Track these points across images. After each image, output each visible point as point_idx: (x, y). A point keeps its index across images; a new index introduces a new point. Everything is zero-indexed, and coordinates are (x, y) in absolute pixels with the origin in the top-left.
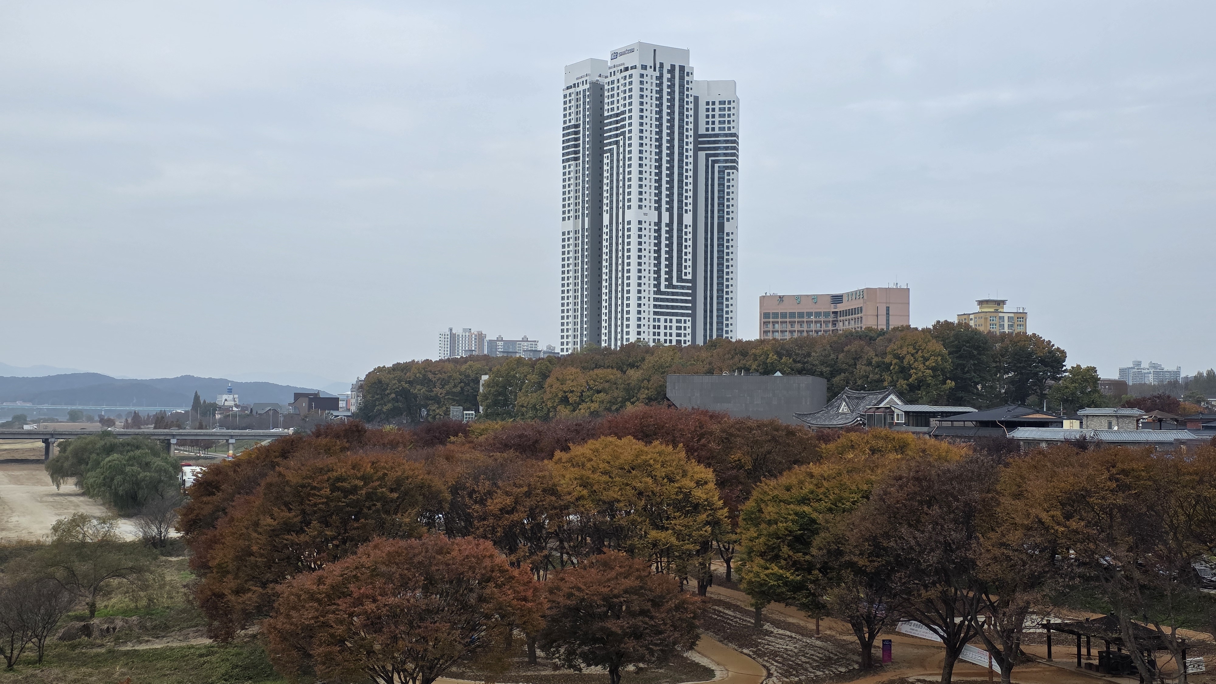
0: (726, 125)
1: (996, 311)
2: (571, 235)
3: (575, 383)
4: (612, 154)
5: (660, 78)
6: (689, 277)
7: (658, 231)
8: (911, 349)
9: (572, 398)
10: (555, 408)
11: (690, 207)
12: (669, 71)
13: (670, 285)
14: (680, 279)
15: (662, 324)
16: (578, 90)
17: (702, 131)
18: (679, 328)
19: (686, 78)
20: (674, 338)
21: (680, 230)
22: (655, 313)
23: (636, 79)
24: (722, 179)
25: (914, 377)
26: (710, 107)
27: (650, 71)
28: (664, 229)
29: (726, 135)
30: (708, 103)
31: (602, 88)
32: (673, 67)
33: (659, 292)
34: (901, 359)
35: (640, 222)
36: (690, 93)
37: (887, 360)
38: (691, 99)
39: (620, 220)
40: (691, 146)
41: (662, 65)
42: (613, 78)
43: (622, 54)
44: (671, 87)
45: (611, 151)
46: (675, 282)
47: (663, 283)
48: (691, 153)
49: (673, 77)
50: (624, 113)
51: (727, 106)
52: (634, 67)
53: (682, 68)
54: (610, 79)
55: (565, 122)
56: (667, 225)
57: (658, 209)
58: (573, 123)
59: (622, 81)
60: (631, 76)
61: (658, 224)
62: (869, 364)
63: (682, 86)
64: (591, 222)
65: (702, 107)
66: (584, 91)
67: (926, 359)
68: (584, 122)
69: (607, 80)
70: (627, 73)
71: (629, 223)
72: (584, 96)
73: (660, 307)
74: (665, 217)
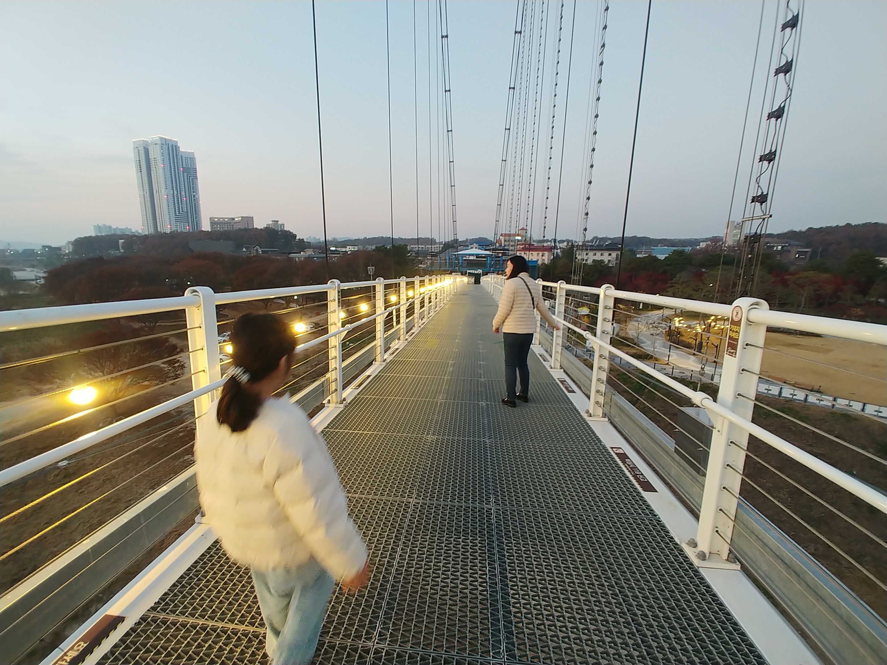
0: (193, 166)
1: (277, 224)
2: (142, 196)
5: (169, 148)
6: (185, 210)
7: (174, 196)
12: (171, 147)
13: (179, 213)
14: (182, 211)
15: (178, 225)
16: (138, 149)
17: (184, 166)
18: (183, 226)
19: (178, 149)
20: (183, 229)
22: (175, 221)
23: (159, 148)
24: (193, 181)
26: (186, 159)
27: (164, 146)
28: (175, 196)
29: (193, 168)
31: (148, 150)
32: (173, 145)
33: (176, 215)
35: (167, 193)
36: (179, 154)
38: (180, 156)
39: (160, 192)
40: (181, 171)
41: (169, 144)
44: (173, 151)
46: (181, 212)
47: (177, 213)
48: (182, 173)
49: (173, 148)
50: (157, 158)
51: (192, 160)
52: (159, 144)
53: (176, 146)
57: (173, 190)
58: (138, 159)
59: (154, 148)
60: (157, 146)
61: (173, 194)
63: (176, 151)
64: (149, 192)
65: (184, 159)
66: (141, 149)
68: (142, 160)
71: (163, 193)
73: (177, 219)
74: (175, 193)
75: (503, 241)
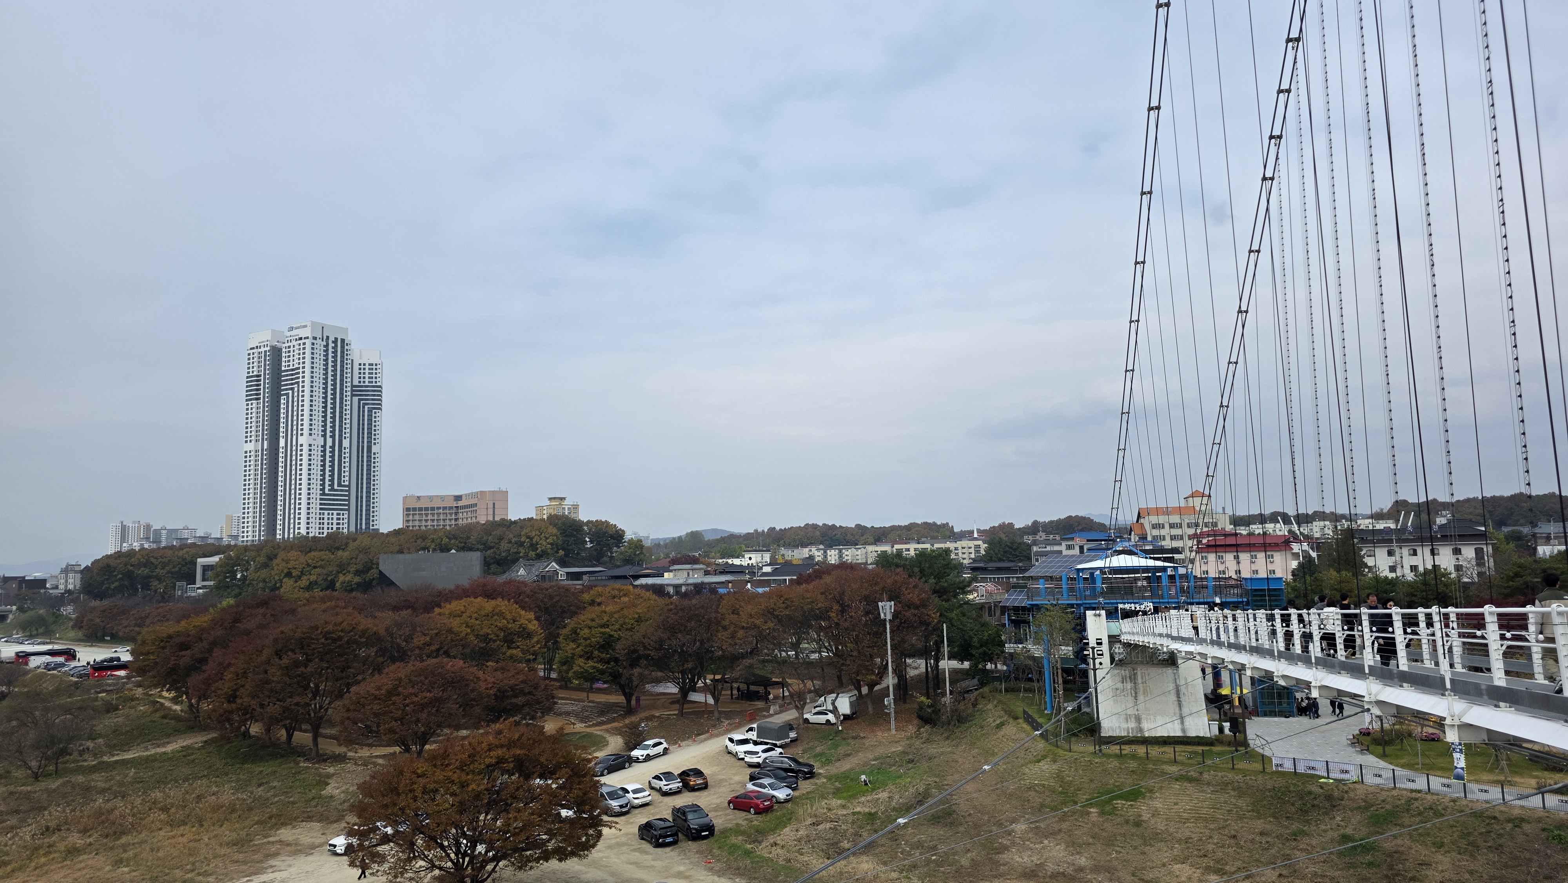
0: (374, 380)
1: (560, 504)
2: (252, 453)
3: (297, 562)
4: (288, 398)
5: (327, 346)
6: (347, 483)
7: (324, 451)
8: (537, 533)
9: (295, 573)
10: (281, 581)
11: (348, 435)
12: (333, 342)
13: (332, 489)
14: (339, 485)
15: (326, 516)
16: (260, 350)
17: (356, 383)
18: (339, 519)
19: (346, 347)
20: (335, 526)
21: (340, 451)
22: (321, 509)
23: (308, 346)
24: (370, 416)
25: (540, 549)
26: (362, 367)
27: (319, 341)
28: (328, 450)
29: (374, 386)
30: (360, 364)
31: (280, 350)
32: (336, 339)
33: (324, 494)
34: (531, 539)
35: (310, 445)
36: (349, 357)
37: (523, 539)
38: (349, 361)
39: (294, 443)
40: (349, 393)
41: (328, 338)
42: (289, 344)
43: (296, 328)
44: (335, 352)
45: (287, 395)
46: (336, 487)
47: (327, 488)
48: (349, 398)
49: (336, 346)
50: (298, 368)
51: (374, 367)
52: (308, 338)
53: (343, 341)
54: (287, 345)
55: (249, 373)
56: (330, 447)
57: (324, 436)
58: (255, 373)
59: (297, 347)
60: (304, 344)
61: (324, 446)
62: (510, 542)
63: (342, 352)
64: (270, 445)
65: (356, 367)
66: (265, 352)
67: (547, 538)
68: (265, 374)
69: (284, 345)
70: (301, 342)
71: (301, 445)
72: (265, 356)
73: (325, 504)
74: (329, 442)
75: (1148, 527)
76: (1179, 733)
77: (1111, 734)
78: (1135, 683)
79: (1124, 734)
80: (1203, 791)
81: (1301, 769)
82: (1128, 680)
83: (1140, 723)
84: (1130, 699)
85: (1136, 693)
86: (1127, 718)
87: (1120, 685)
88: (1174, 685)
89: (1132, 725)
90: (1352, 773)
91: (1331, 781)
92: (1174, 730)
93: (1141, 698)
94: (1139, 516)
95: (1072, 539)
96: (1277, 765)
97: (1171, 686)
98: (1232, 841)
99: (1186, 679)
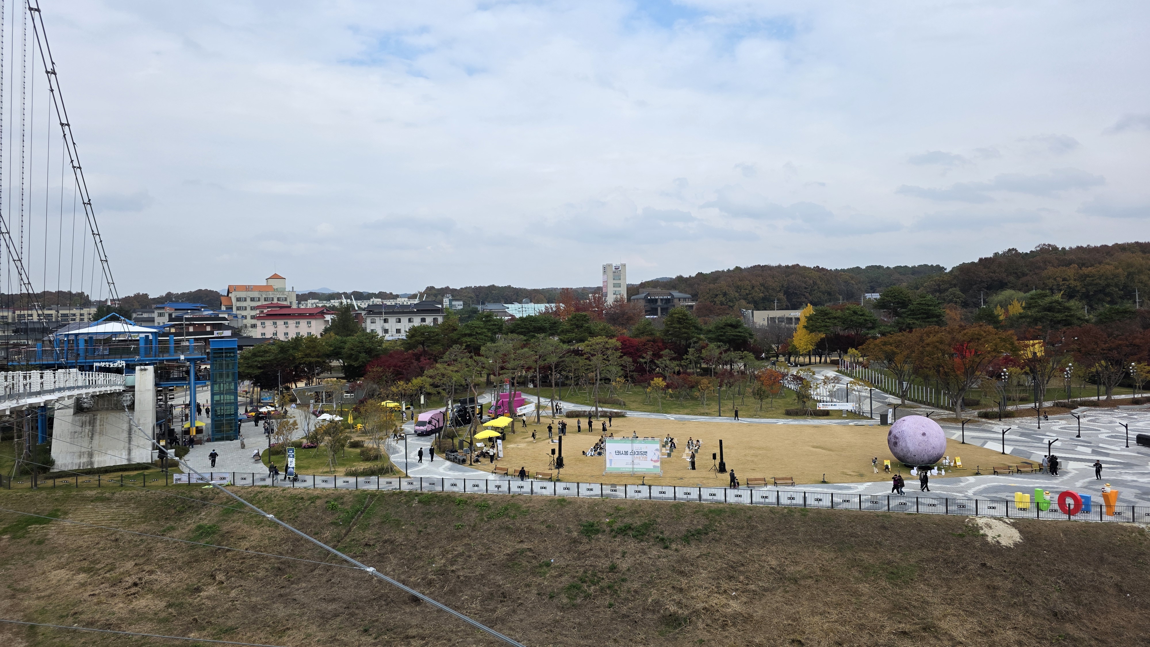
75: (234, 300)
76: (125, 462)
77: (64, 469)
78: (93, 426)
79: (75, 467)
80: (111, 508)
81: (193, 481)
82: (88, 424)
83: (91, 458)
84: (87, 439)
85: (93, 434)
86: (81, 455)
87: (79, 429)
88: (128, 425)
89: (85, 459)
90: (228, 479)
91: (211, 486)
92: (122, 461)
93: (96, 437)
94: (228, 292)
95: (163, 308)
96: (177, 480)
97: (125, 426)
98: (113, 544)
99: (139, 420)
